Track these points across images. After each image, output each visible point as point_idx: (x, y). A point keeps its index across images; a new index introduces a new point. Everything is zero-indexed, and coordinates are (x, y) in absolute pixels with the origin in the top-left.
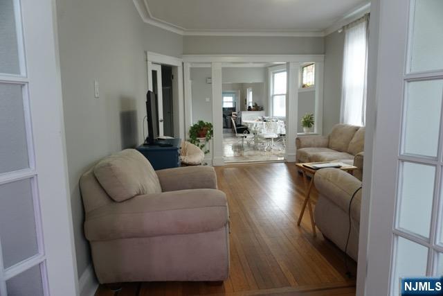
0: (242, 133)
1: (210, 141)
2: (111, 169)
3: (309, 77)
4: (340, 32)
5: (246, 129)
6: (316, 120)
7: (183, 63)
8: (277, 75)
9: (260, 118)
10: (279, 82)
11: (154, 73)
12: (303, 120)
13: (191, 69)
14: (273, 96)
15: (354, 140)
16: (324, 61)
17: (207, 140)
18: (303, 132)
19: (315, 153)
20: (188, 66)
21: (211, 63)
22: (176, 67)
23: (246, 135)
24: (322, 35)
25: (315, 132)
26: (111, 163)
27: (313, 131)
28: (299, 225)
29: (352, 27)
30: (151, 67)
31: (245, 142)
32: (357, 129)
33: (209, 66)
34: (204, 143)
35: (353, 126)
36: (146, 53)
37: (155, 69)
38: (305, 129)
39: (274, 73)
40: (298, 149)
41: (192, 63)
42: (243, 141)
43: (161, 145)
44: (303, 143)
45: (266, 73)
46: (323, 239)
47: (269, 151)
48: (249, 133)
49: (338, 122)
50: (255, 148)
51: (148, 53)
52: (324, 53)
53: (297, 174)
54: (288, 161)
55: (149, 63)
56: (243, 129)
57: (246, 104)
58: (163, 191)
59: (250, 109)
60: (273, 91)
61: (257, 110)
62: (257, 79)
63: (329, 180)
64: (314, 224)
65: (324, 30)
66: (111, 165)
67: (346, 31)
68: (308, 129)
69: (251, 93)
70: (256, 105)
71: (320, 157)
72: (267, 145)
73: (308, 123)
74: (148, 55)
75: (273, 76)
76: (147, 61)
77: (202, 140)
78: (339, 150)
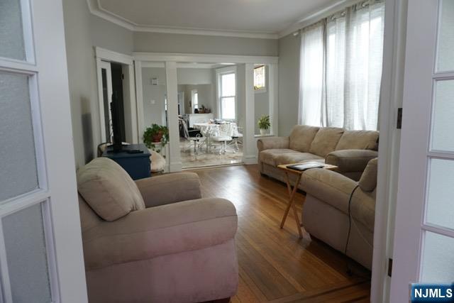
0: (195, 136)
1: (166, 146)
2: (100, 183)
3: (259, 79)
4: (295, 34)
5: (199, 132)
6: (270, 121)
7: (134, 62)
8: (224, 77)
9: (212, 120)
10: (228, 84)
11: (104, 71)
12: (260, 122)
13: (143, 69)
14: (222, 98)
15: (316, 140)
16: (279, 63)
17: (163, 145)
18: (260, 134)
19: (280, 155)
20: (139, 66)
21: (165, 62)
22: (128, 65)
23: (198, 138)
24: (276, 37)
25: (271, 133)
26: (99, 175)
27: (269, 133)
28: (282, 228)
29: (308, 30)
30: (101, 65)
31: (197, 146)
32: (317, 130)
33: (162, 66)
34: (159, 148)
35: (312, 127)
36: (94, 49)
37: (104, 67)
38: (261, 131)
39: (221, 75)
40: (260, 151)
41: (142, 61)
42: (195, 144)
43: (128, 152)
44: (265, 145)
45: (214, 74)
46: (310, 240)
47: (224, 154)
48: (201, 136)
49: (297, 124)
50: (207, 152)
51: (98, 48)
52: (278, 56)
53: (259, 176)
54: (247, 164)
55: (98, 60)
56: (195, 133)
57: (191, 106)
58: (147, 207)
59: (196, 111)
60: (221, 93)
61: (205, 112)
62: (204, 81)
63: (321, 181)
64: (300, 226)
65: (278, 33)
66: (100, 178)
67: (302, 34)
68: (264, 130)
69: (196, 95)
70: (203, 107)
71: (287, 157)
72: (221, 148)
73: (265, 125)
74: (97, 51)
75: (221, 79)
76: (95, 57)
77: (157, 145)
78: (302, 151)
